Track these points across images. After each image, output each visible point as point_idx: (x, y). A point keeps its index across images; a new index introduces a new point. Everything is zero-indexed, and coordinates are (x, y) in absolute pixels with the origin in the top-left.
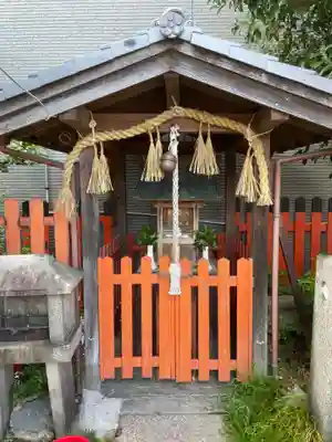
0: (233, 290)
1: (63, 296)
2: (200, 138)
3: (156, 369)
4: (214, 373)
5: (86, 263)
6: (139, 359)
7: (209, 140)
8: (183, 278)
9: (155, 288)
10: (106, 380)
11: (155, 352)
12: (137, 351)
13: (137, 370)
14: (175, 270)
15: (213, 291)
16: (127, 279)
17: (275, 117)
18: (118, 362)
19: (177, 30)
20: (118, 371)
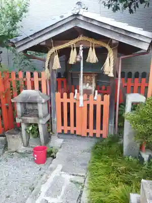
0: (102, 106)
1: (42, 103)
2: (91, 48)
3: (75, 131)
4: (94, 134)
5: (52, 94)
6: (69, 127)
7: (94, 49)
8: (84, 101)
9: (75, 104)
10: (59, 133)
11: (75, 126)
12: (69, 125)
13: (69, 131)
14: (81, 98)
15: (95, 106)
16: (65, 100)
17: (114, 42)
18: (63, 128)
19: (77, 11)
20: (63, 131)
